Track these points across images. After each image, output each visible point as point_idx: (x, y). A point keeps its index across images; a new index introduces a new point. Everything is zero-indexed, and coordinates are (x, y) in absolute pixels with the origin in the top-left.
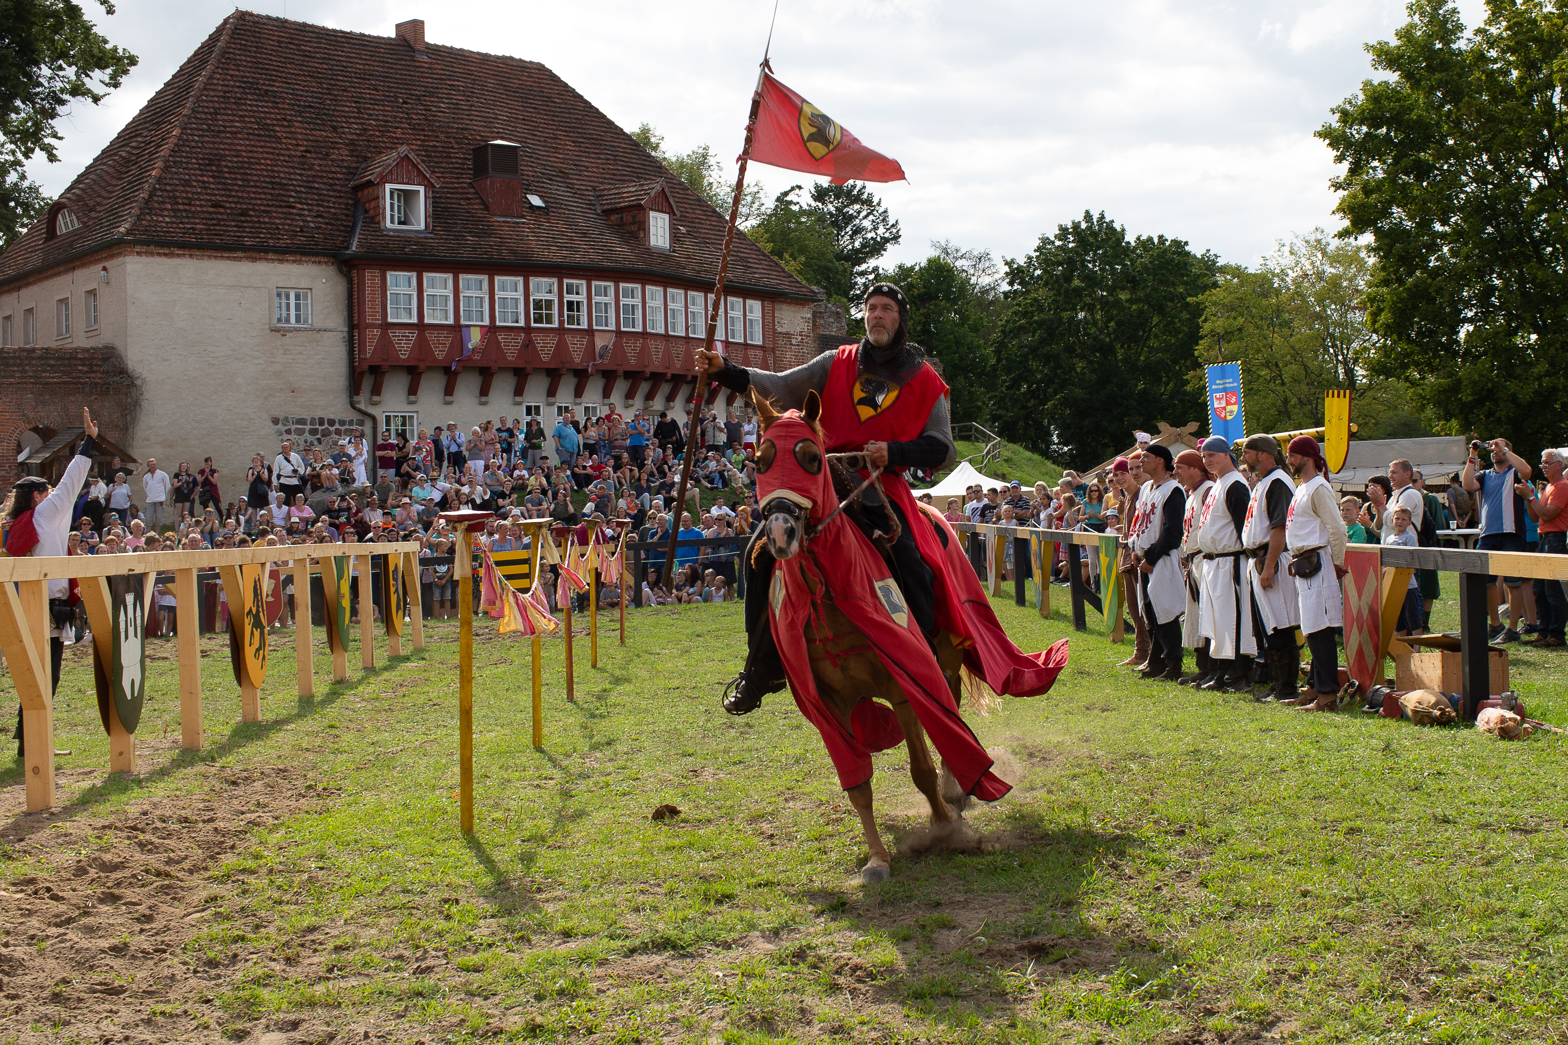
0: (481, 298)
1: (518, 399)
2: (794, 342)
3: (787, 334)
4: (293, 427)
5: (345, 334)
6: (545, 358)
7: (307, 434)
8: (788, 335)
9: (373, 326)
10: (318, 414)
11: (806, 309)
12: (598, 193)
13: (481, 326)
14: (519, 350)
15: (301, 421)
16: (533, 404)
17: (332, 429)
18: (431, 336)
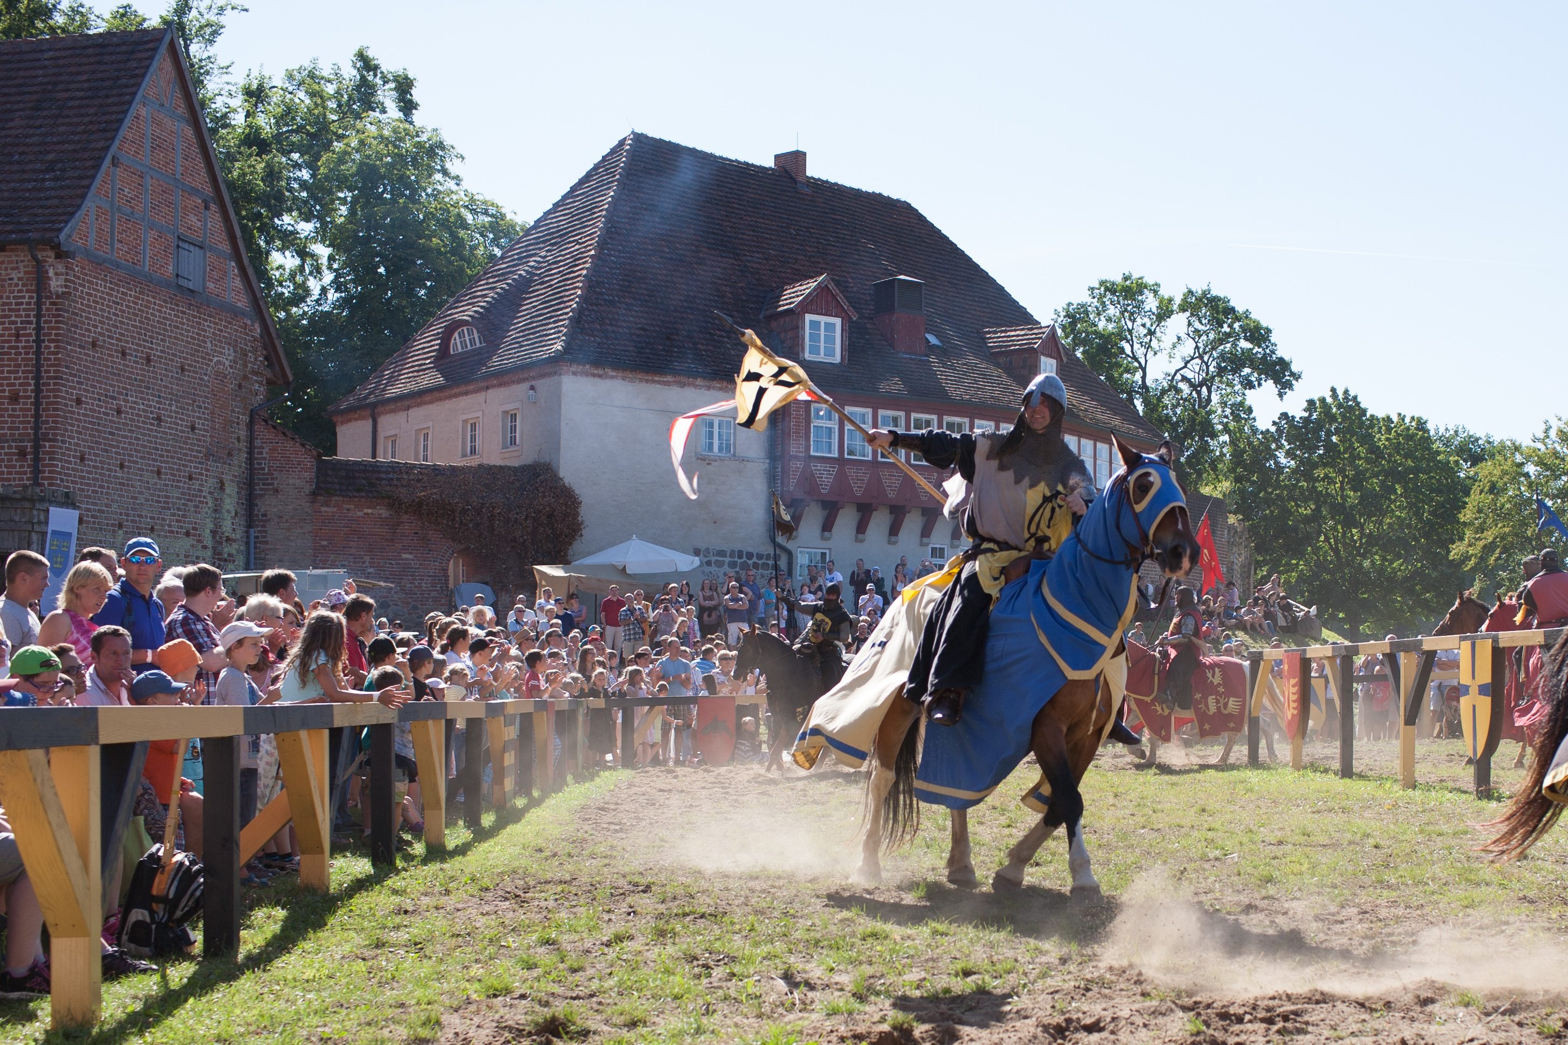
1: (925, 540)
4: (713, 559)
5: (767, 466)
7: (726, 566)
9: (797, 458)
10: (738, 546)
12: (982, 336)
15: (721, 553)
16: (939, 546)
17: (750, 562)
18: (851, 472)
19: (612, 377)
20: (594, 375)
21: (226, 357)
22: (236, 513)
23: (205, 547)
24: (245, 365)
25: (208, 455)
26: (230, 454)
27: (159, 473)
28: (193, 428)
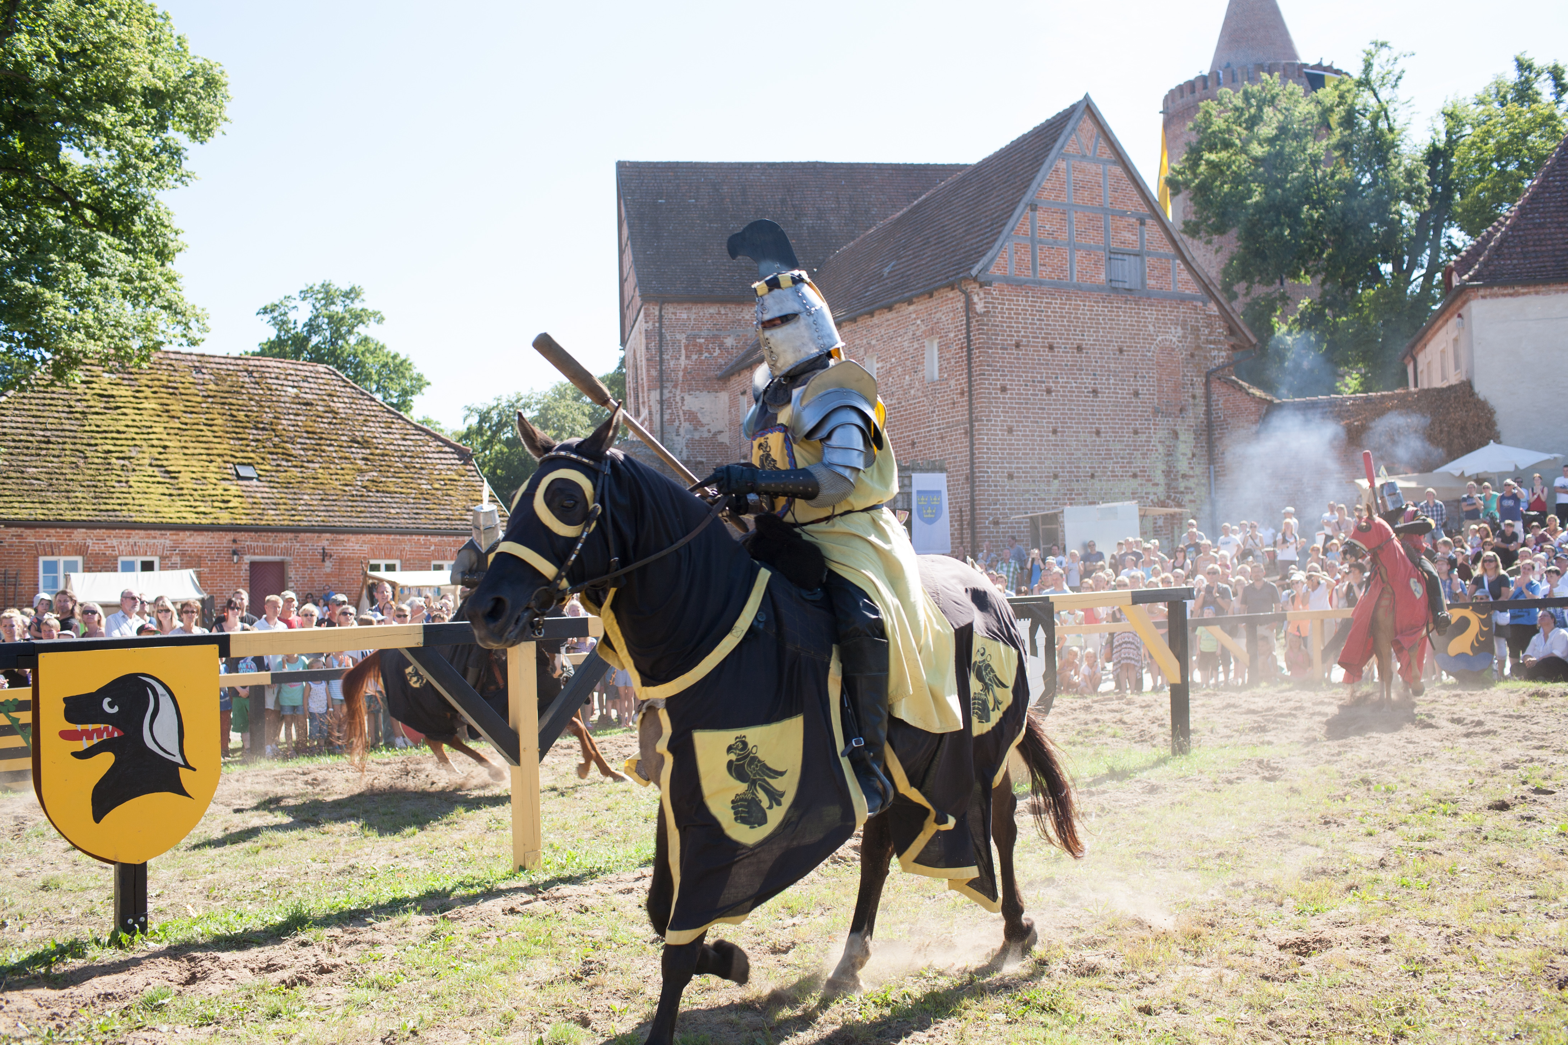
19: (1524, 294)
20: (1504, 295)
21: (1174, 335)
22: (1194, 455)
23: (1157, 485)
24: (1198, 337)
25: (1156, 412)
26: (1181, 410)
27: (1098, 433)
28: (1136, 394)
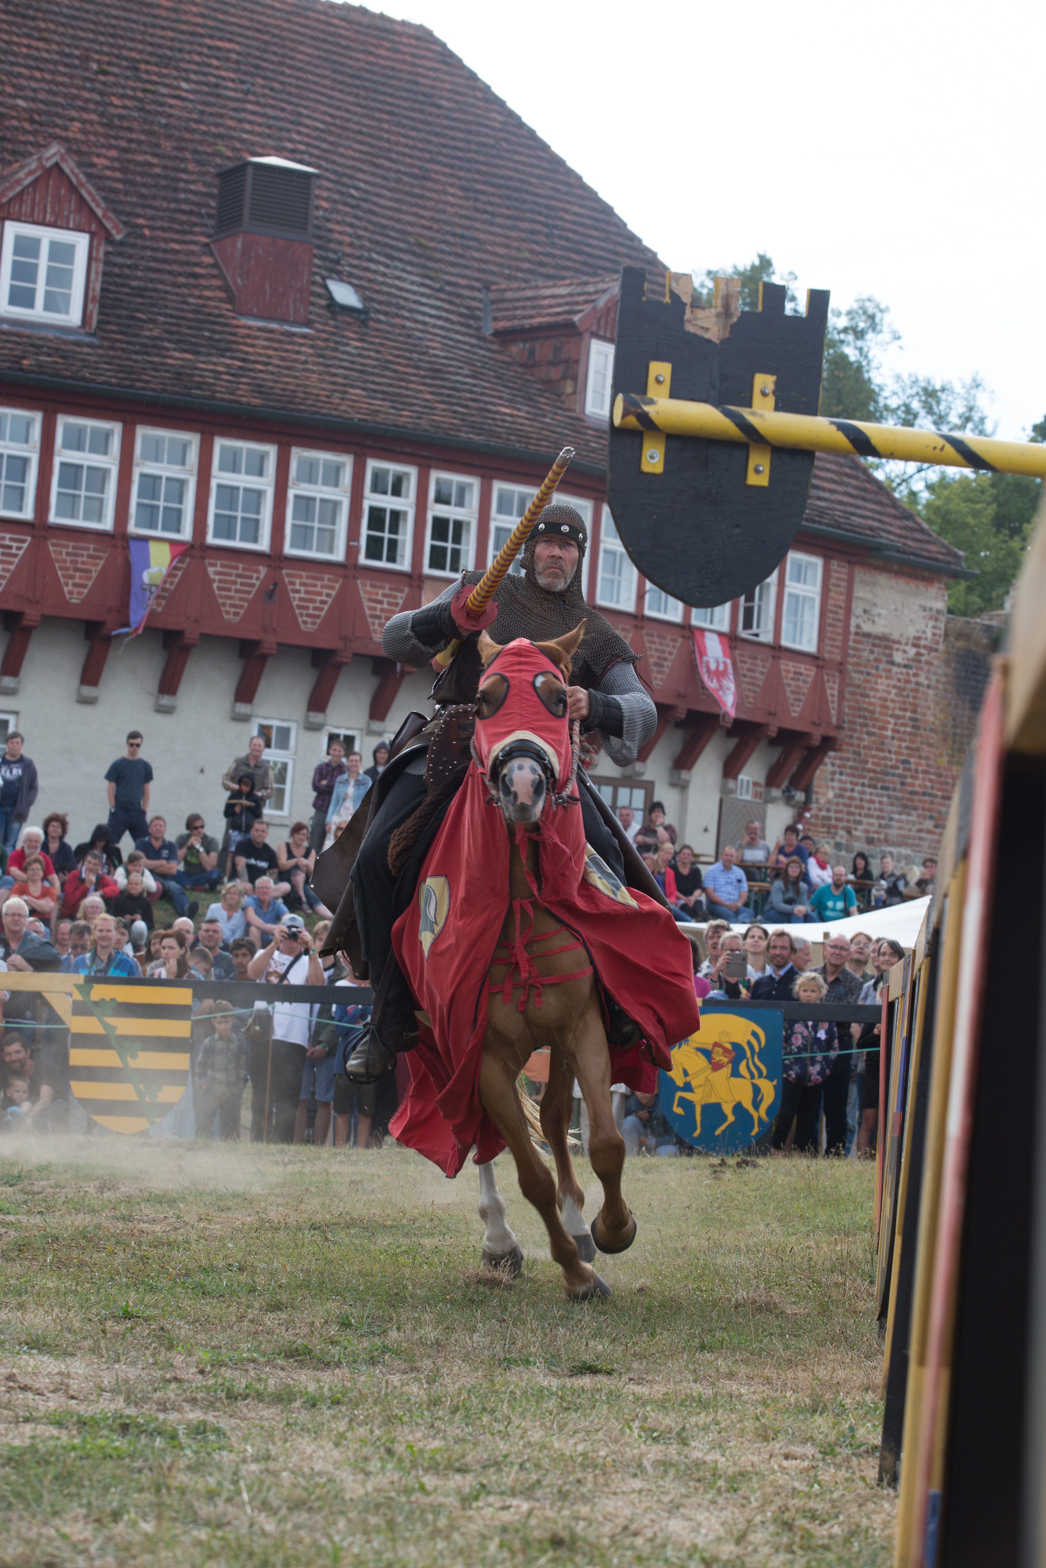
0: (182, 483)
1: (242, 708)
2: (898, 657)
3: (884, 638)
6: (307, 624)
8: (884, 642)
11: (933, 590)
12: (492, 296)
13: (173, 543)
14: (251, 602)
16: (275, 723)
18: (58, 551)
